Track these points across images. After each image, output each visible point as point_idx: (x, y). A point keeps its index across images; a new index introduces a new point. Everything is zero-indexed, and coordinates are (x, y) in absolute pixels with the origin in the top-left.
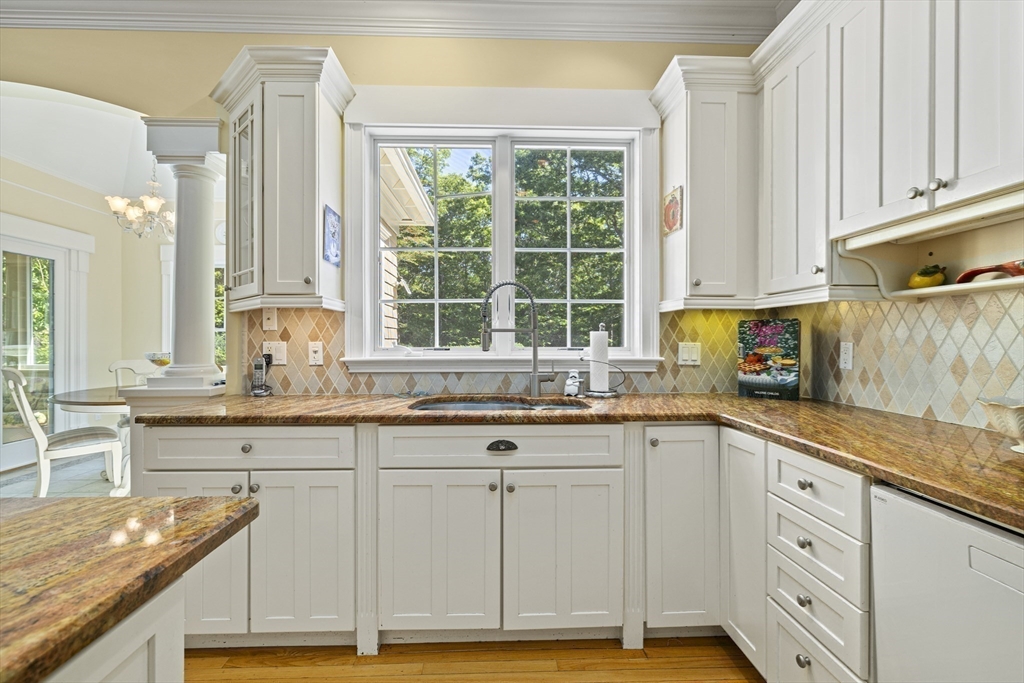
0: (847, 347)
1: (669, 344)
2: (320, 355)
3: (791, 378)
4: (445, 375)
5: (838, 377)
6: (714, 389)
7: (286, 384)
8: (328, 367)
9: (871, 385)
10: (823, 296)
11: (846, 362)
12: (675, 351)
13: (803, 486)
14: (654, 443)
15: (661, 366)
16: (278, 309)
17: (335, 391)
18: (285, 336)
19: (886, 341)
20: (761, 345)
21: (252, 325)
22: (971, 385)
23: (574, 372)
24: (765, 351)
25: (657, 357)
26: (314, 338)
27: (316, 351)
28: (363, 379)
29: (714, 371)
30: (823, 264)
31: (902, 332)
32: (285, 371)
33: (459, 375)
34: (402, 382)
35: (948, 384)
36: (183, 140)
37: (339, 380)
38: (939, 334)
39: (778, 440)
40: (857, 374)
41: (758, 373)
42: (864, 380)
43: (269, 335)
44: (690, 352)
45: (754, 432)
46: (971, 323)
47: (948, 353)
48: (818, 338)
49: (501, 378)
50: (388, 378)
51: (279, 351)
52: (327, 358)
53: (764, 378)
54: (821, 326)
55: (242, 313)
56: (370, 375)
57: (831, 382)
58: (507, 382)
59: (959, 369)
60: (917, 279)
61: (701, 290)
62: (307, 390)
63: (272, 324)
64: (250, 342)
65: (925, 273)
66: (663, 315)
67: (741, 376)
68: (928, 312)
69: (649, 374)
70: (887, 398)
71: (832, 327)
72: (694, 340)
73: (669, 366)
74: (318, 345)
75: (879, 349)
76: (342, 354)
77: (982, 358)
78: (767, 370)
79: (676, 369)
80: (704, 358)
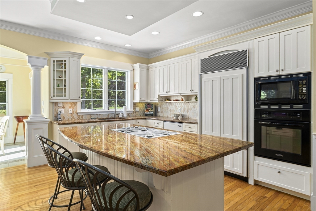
0: (159, 108)
1: (134, 108)
2: (72, 111)
3: (152, 113)
4: (97, 115)
5: (158, 112)
6: (141, 115)
7: (64, 118)
8: (73, 114)
9: (162, 113)
10: (157, 102)
11: (159, 110)
12: (135, 109)
13: (158, 124)
14: (138, 122)
15: (133, 112)
16: (62, 102)
17: (75, 119)
18: (63, 107)
19: (164, 107)
20: (148, 108)
21: (55, 105)
22: (171, 112)
23: (121, 113)
24: (149, 109)
25: (133, 110)
26: (70, 108)
27: (71, 111)
28: (81, 116)
29: (141, 112)
30: (158, 98)
31: (165, 106)
32: (63, 115)
33: (100, 114)
34: (89, 116)
35: (169, 112)
36: (38, 62)
37: (75, 116)
38: (169, 107)
39: (154, 119)
40: (160, 112)
41: (148, 112)
42: (161, 113)
43: (60, 107)
44: (137, 109)
45: (152, 119)
46: (171, 105)
47: (169, 109)
48: (155, 106)
49: (107, 115)
50: (86, 116)
51: (63, 110)
52: (73, 112)
53: (149, 113)
54: (156, 105)
55: (53, 103)
56: (82, 115)
57: (157, 113)
58: (108, 116)
59: (170, 111)
60: (167, 100)
61: (141, 100)
62: (68, 119)
63: (60, 105)
64: (55, 109)
65: (167, 99)
66: (133, 103)
67: (145, 113)
68: (168, 104)
69: (131, 113)
70: (164, 115)
71: (157, 105)
72: (138, 107)
73: (134, 112)
74: (71, 109)
75: (163, 108)
76: (76, 111)
77: (172, 109)
78: (149, 112)
79: (135, 112)
80: (139, 110)
